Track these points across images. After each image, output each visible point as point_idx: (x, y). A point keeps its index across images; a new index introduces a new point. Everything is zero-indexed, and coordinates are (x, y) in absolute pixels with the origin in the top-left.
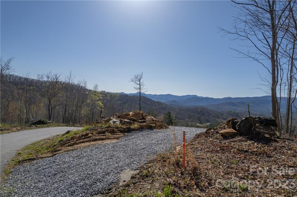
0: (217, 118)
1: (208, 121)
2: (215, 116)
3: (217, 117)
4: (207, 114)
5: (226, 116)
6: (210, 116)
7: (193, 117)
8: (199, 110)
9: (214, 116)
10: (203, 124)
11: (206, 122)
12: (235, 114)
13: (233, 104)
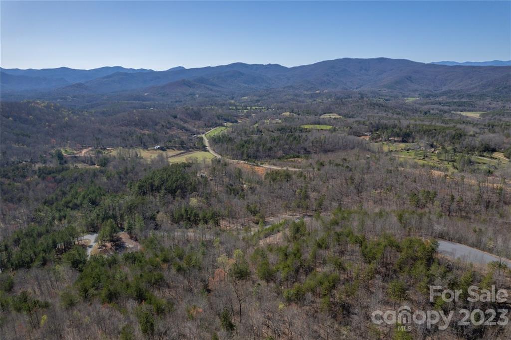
0: (168, 129)
1: (156, 142)
2: (164, 124)
3: (168, 126)
4: (151, 123)
5: (181, 120)
6: (157, 128)
7: (130, 138)
8: (137, 118)
9: (163, 126)
10: (149, 149)
11: (153, 143)
12: (195, 113)
13: (189, 84)
